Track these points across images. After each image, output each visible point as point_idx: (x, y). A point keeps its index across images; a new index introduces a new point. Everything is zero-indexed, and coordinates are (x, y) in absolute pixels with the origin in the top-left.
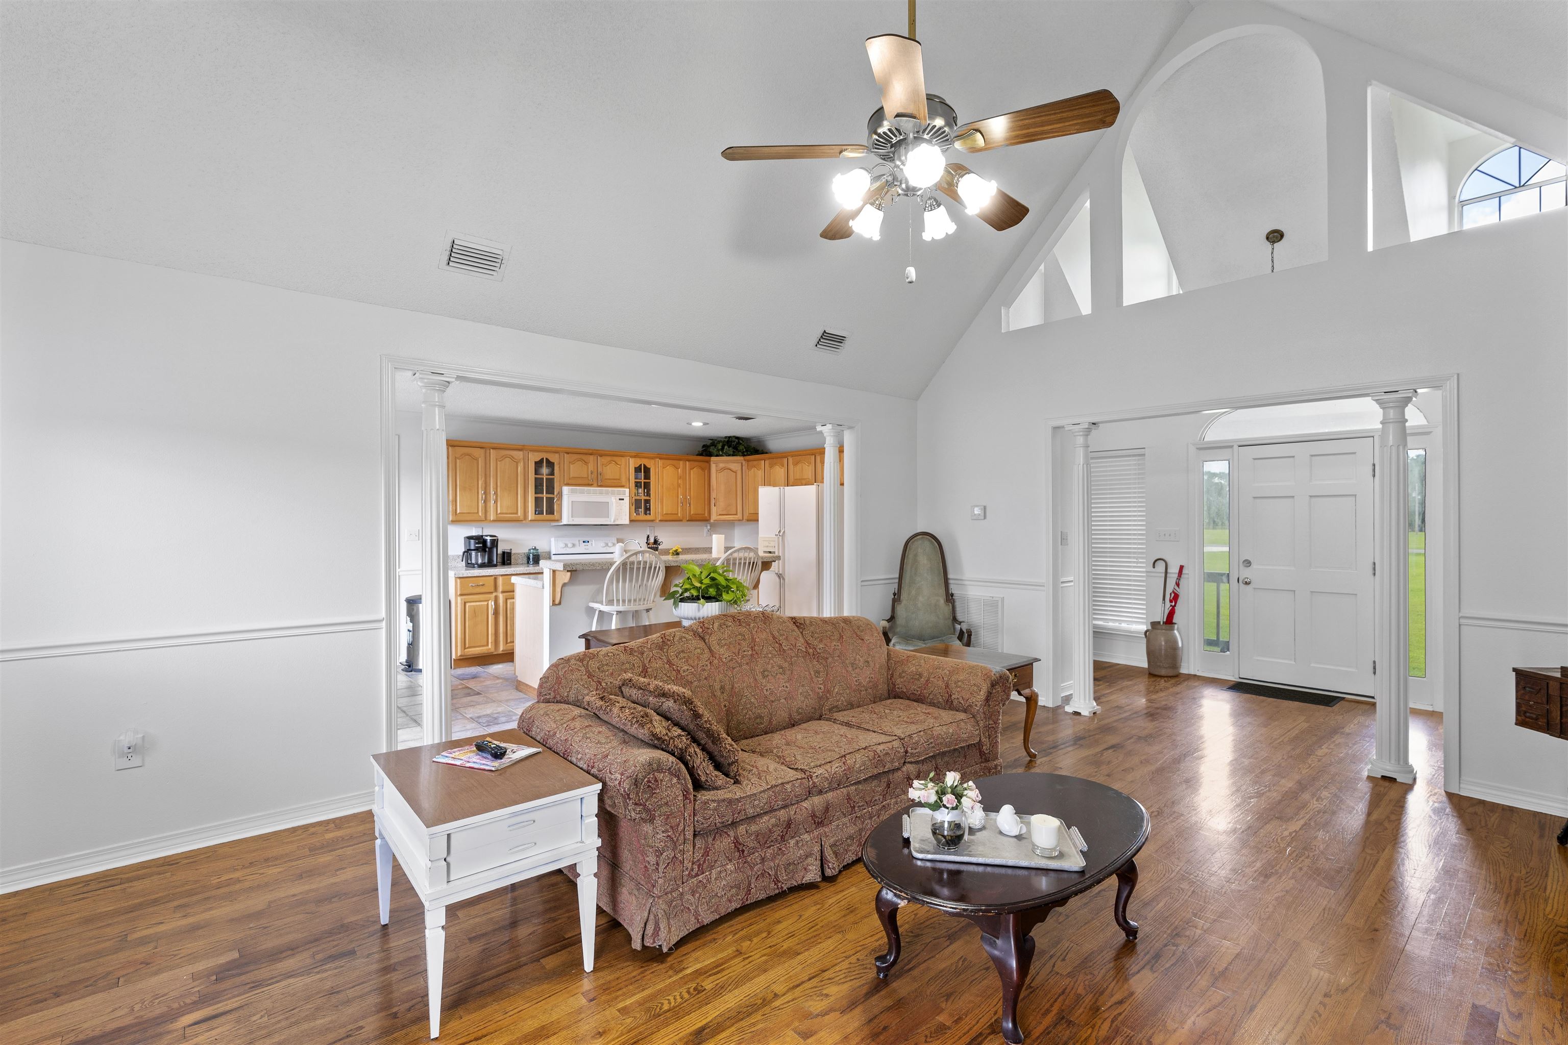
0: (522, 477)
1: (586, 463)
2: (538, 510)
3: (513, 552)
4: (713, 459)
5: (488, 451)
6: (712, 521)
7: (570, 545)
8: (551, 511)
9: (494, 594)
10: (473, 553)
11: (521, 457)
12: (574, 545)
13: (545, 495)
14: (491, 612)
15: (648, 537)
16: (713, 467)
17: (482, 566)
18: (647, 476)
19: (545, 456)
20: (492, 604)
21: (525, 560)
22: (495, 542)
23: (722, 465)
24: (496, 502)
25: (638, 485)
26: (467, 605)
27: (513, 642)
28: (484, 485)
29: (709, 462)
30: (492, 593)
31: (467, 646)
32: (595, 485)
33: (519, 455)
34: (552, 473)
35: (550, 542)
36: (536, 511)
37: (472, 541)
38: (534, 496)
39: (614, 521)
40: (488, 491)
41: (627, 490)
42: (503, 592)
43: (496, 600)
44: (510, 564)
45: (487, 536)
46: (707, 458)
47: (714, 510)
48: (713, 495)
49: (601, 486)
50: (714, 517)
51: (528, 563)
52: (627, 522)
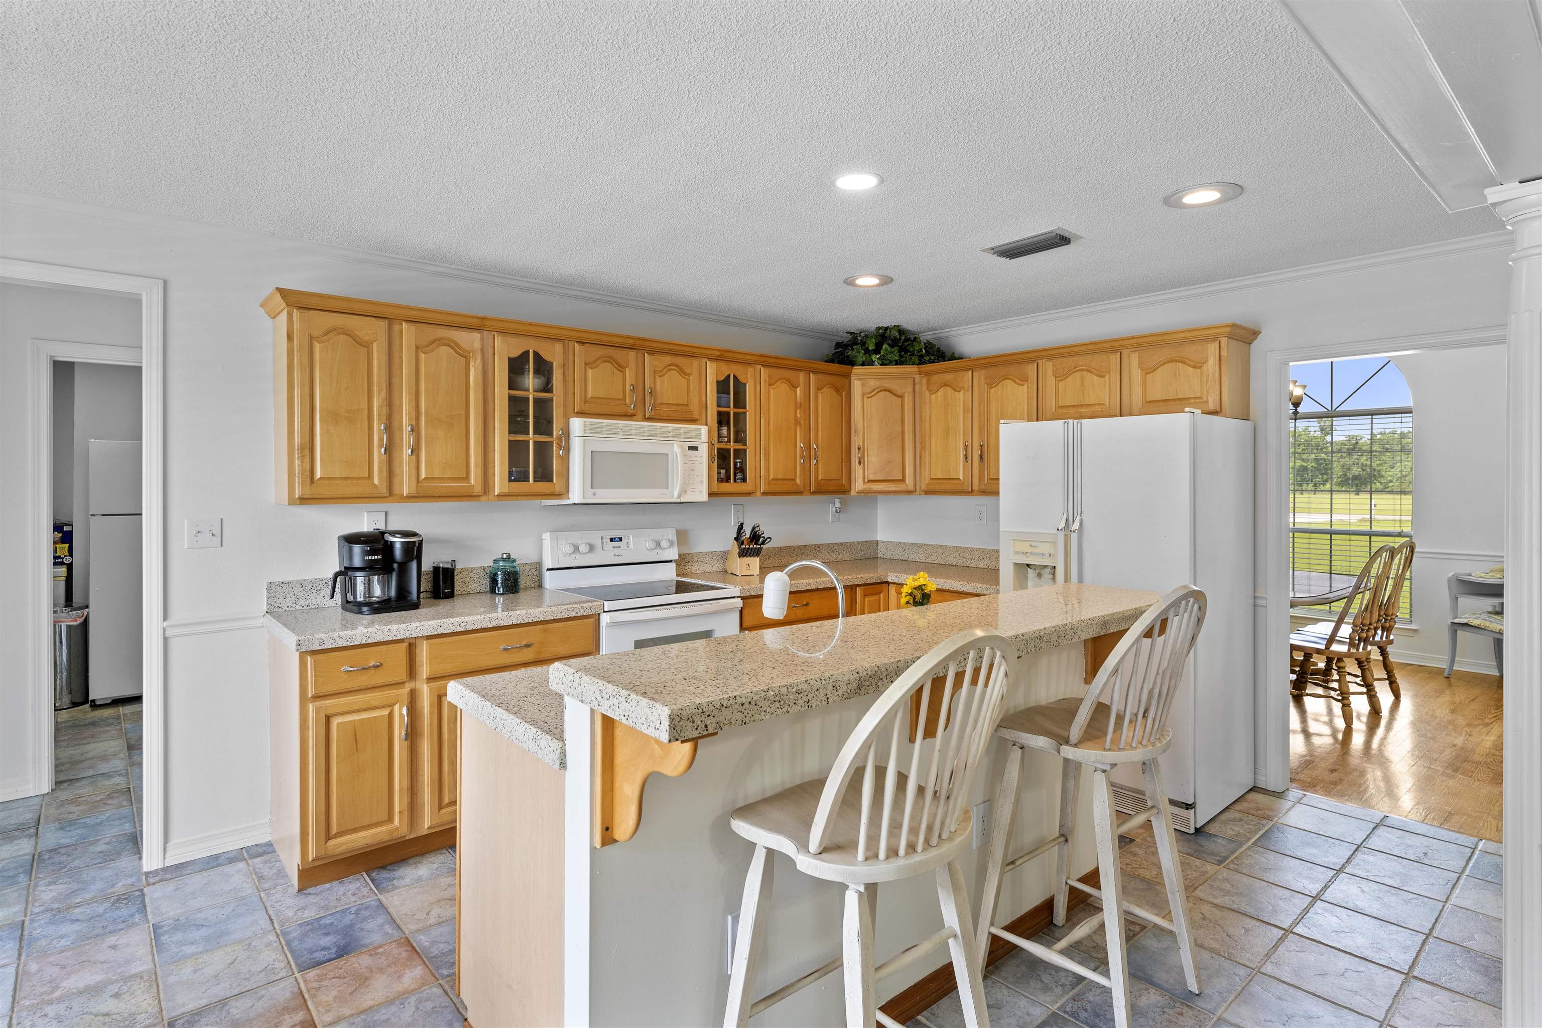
0: (480, 391)
1: (621, 368)
2: (517, 474)
3: (458, 566)
4: (857, 370)
5: (396, 327)
6: (853, 493)
7: (583, 548)
8: (544, 475)
9: (409, 686)
10: (360, 579)
11: (477, 345)
12: (592, 548)
13: (531, 437)
14: (399, 733)
15: (741, 527)
16: (857, 386)
17: (383, 607)
18: (740, 402)
19: (532, 346)
20: (401, 712)
21: (486, 584)
22: (414, 550)
23: (873, 383)
24: (415, 451)
25: (722, 419)
26: (335, 722)
27: (454, 803)
28: (385, 411)
29: (847, 376)
30: (401, 684)
31: (334, 830)
32: (640, 416)
33: (472, 340)
34: (547, 387)
35: (541, 540)
36: (510, 473)
37: (357, 549)
38: (507, 437)
39: (680, 496)
40: (396, 424)
41: (704, 429)
42: (430, 679)
43: (413, 696)
44: (451, 595)
45: (393, 533)
46: (844, 368)
47: (858, 473)
48: (856, 441)
49: (650, 419)
50: (858, 485)
51: (493, 591)
52: (704, 497)
